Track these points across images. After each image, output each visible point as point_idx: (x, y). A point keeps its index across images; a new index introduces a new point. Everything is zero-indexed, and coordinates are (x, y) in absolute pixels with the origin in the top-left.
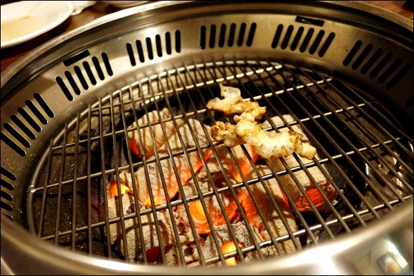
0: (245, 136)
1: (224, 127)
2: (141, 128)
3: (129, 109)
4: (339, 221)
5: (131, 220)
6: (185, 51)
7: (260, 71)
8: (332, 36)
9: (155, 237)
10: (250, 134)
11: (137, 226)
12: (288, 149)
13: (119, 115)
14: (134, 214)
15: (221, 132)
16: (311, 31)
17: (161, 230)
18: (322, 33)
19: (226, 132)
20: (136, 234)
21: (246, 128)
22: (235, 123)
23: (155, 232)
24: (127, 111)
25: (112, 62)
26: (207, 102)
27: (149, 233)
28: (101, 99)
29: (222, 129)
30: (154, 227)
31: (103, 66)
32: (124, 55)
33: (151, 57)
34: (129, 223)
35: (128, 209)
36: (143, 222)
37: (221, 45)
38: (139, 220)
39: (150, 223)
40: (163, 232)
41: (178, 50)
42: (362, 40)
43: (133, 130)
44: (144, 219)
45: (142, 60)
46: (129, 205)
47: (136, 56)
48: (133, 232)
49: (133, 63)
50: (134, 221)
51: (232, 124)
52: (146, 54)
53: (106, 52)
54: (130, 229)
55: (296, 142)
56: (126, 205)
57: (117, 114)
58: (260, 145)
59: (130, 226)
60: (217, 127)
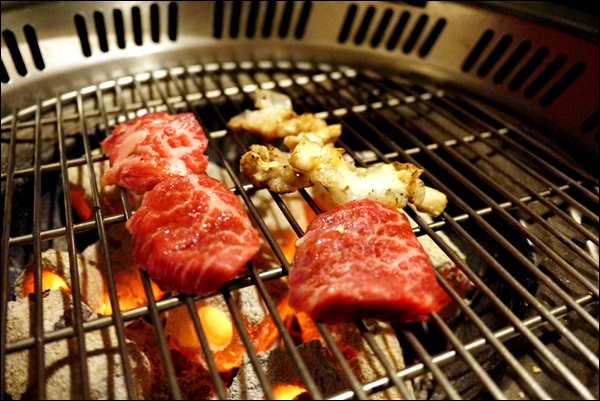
0: (312, 169)
1: (268, 155)
2: (96, 161)
3: (73, 132)
4: (488, 342)
5: (63, 344)
6: (185, 41)
7: (319, 78)
8: (442, 23)
9: (119, 382)
10: (322, 166)
11: (76, 359)
12: (398, 196)
13: (52, 143)
14: (70, 330)
15: (265, 165)
16: (406, 16)
17: (133, 364)
18: (424, 19)
19: (274, 165)
20: (73, 377)
21: (314, 155)
22: (287, 149)
23: (119, 370)
24: (69, 136)
25: (45, 45)
26: (228, 120)
27: (105, 373)
28: (18, 110)
29: (264, 159)
30: (117, 358)
31: (24, 49)
32: (69, 34)
33: (122, 44)
34: (55, 352)
35: (56, 319)
36: (90, 347)
37: (250, 33)
38: (81, 343)
39: (108, 351)
40: (136, 370)
41: (173, 36)
42: (495, 29)
43: (79, 165)
44: (93, 341)
45: (104, 47)
46: (61, 312)
47: (93, 40)
48: (65, 371)
49: (87, 52)
50: (70, 347)
51: (282, 150)
52: (112, 38)
53: (33, 24)
54: (59, 364)
55: (412, 182)
56: (53, 311)
57: (48, 140)
58: (343, 186)
59: (59, 357)
60: (256, 155)
